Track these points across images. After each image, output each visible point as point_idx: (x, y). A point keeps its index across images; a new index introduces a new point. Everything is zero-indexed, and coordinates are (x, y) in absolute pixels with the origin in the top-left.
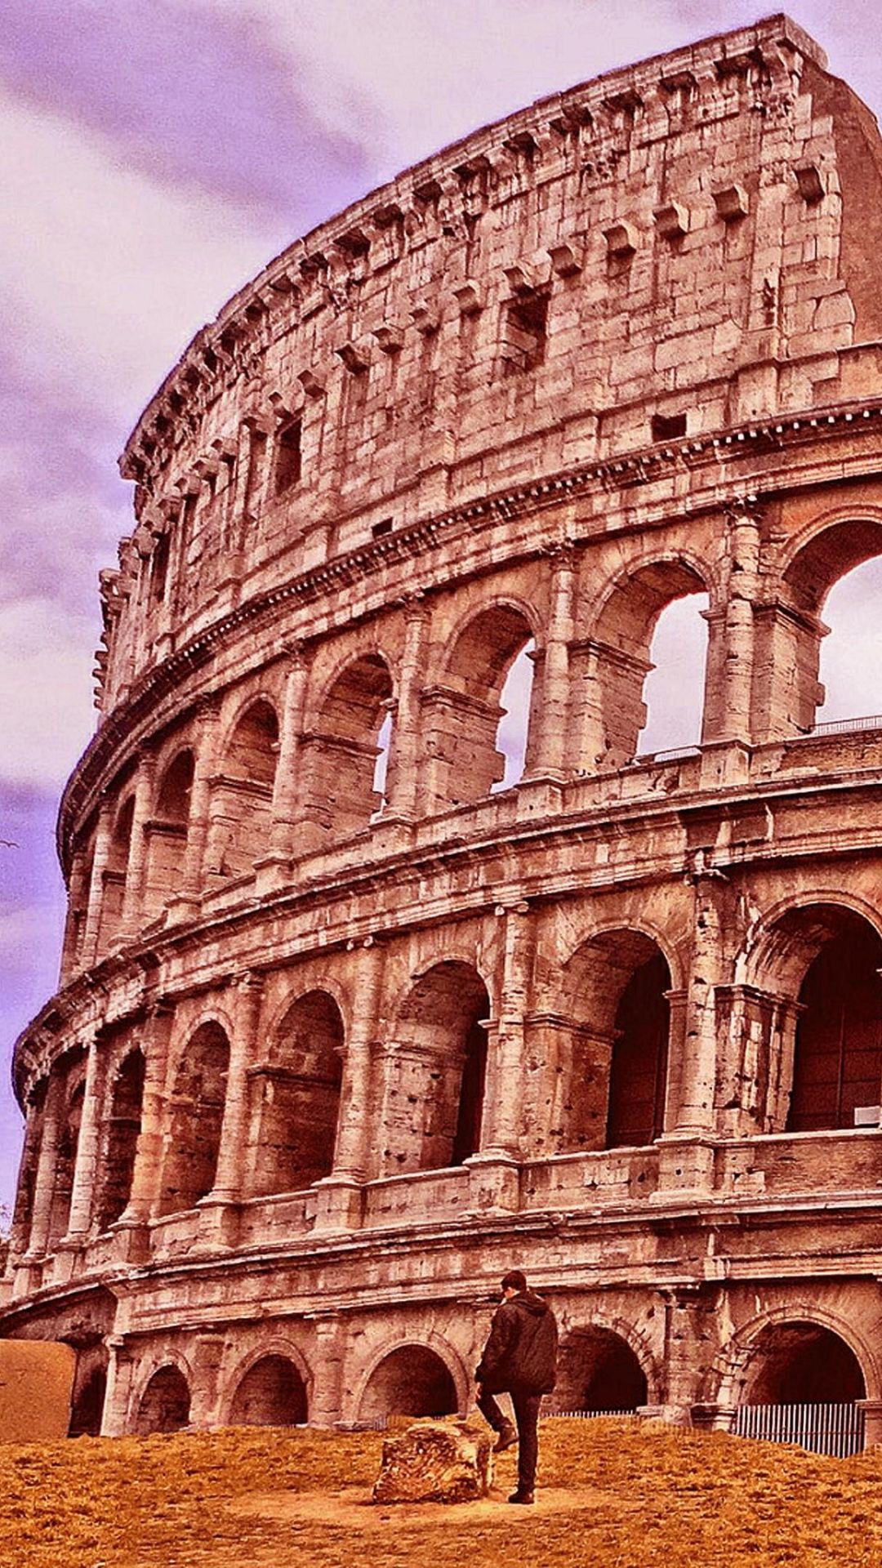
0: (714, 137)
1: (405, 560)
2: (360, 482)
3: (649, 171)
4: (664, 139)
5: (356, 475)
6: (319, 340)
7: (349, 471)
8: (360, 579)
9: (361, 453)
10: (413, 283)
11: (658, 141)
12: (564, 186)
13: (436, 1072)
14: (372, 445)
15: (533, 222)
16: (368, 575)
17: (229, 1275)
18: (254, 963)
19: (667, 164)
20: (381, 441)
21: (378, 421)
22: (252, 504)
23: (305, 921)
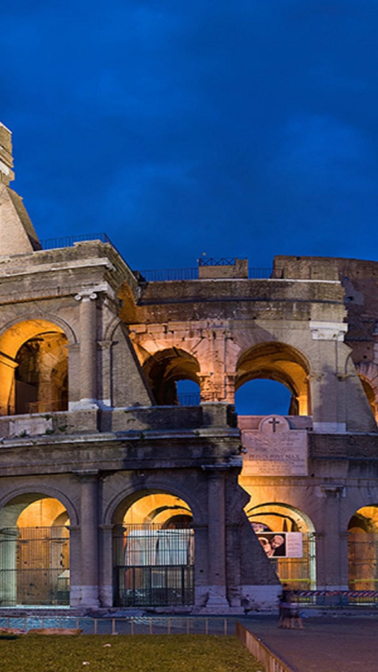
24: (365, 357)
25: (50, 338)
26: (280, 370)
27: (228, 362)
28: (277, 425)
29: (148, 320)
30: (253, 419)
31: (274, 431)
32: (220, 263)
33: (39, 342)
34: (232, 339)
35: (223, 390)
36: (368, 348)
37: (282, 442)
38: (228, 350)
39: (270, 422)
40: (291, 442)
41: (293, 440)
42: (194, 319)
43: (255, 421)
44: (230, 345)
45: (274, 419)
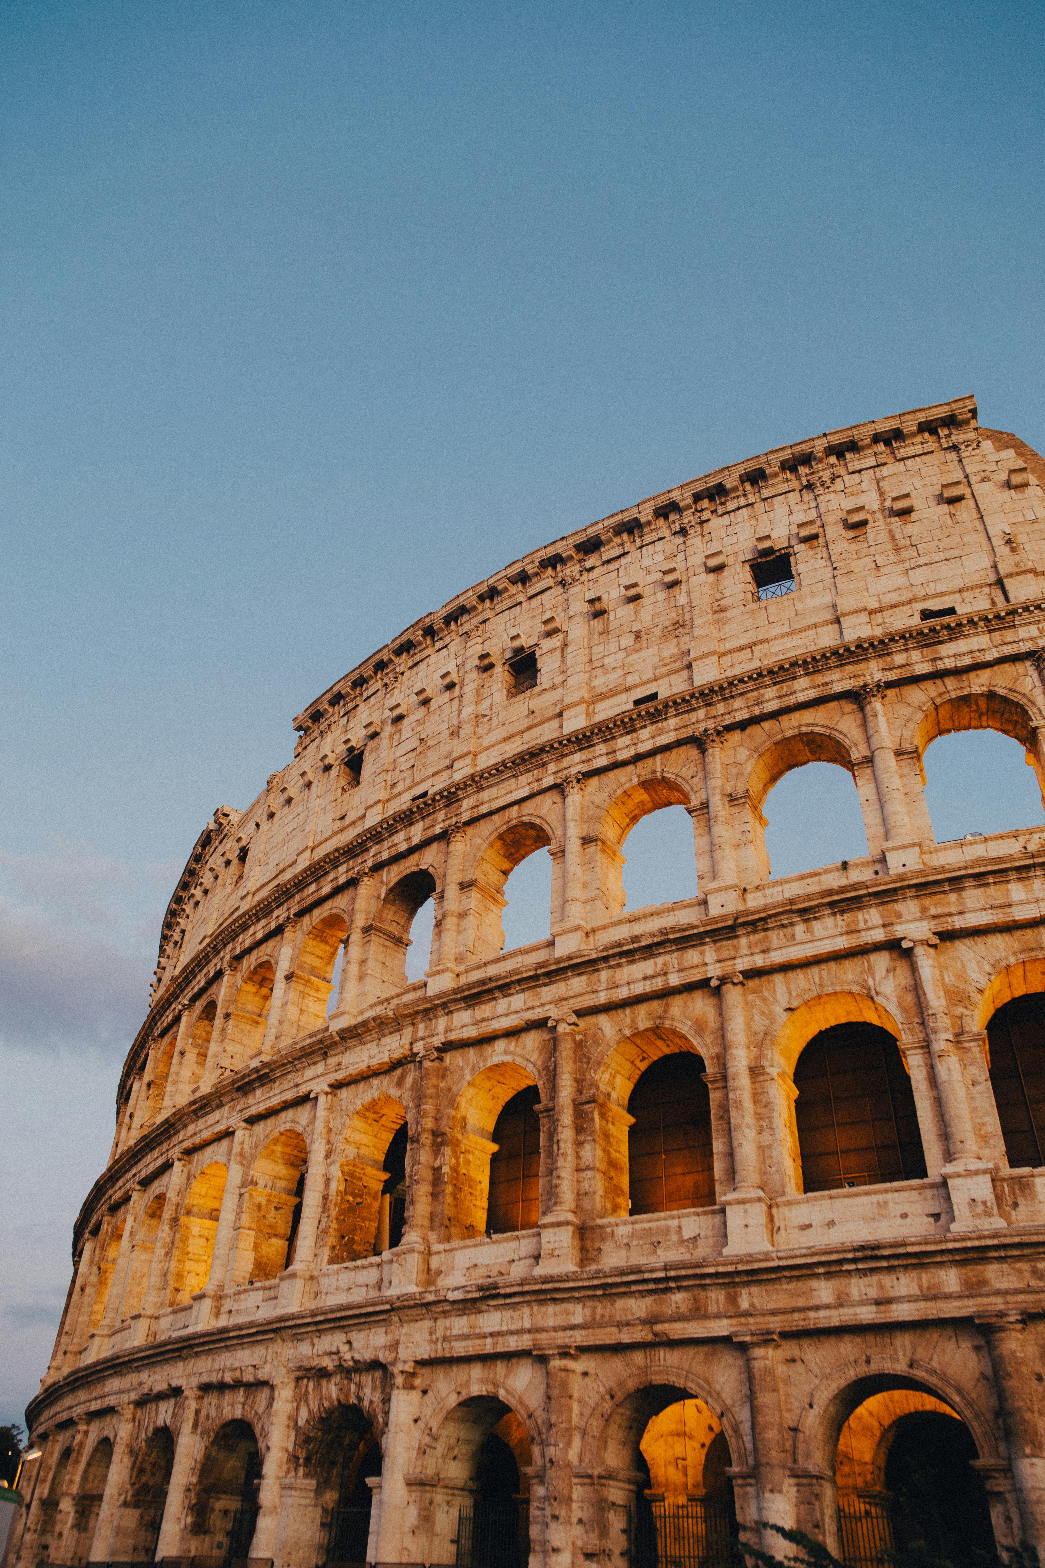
1: (698, 708)
2: (613, 676)
3: (864, 484)
8: (645, 727)
9: (610, 660)
11: (868, 469)
15: (763, 519)
16: (653, 723)
17: (604, 1295)
18: (578, 1007)
23: (647, 967)
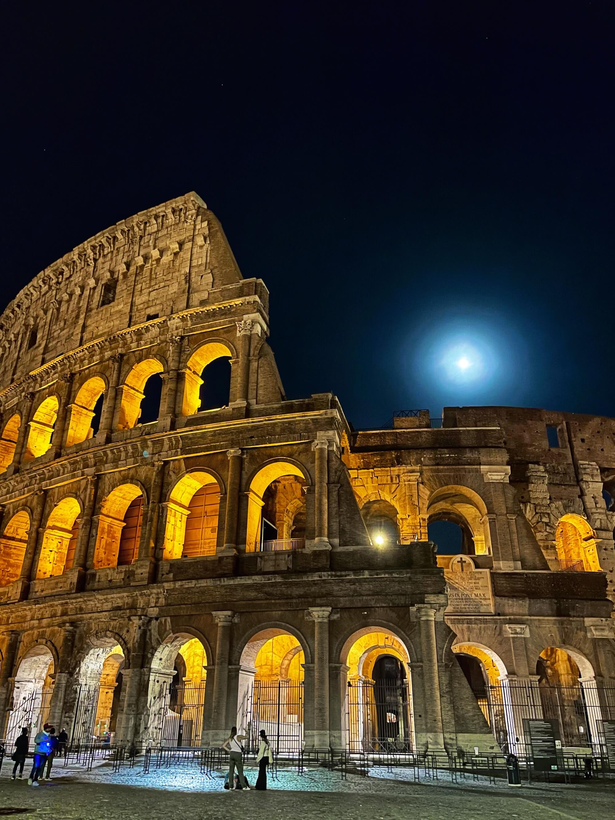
0: (171, 230)
2: (54, 342)
3: (151, 241)
4: (156, 232)
5: (53, 340)
6: (46, 301)
7: (51, 340)
9: (56, 334)
10: (76, 281)
11: (154, 233)
12: (124, 248)
13: (60, 541)
14: (59, 331)
15: (114, 259)
19: (156, 239)
20: (62, 329)
21: (62, 324)
22: (21, 353)
24: (522, 497)
25: (285, 481)
26: (458, 513)
27: (421, 505)
28: (464, 564)
29: (359, 467)
30: (444, 558)
31: (462, 570)
32: (409, 414)
33: (277, 484)
34: (422, 483)
35: (419, 531)
36: (524, 489)
37: (470, 581)
38: (420, 494)
39: (458, 562)
40: (477, 581)
41: (479, 579)
42: (393, 465)
43: (446, 561)
44: (422, 489)
45: (461, 558)
